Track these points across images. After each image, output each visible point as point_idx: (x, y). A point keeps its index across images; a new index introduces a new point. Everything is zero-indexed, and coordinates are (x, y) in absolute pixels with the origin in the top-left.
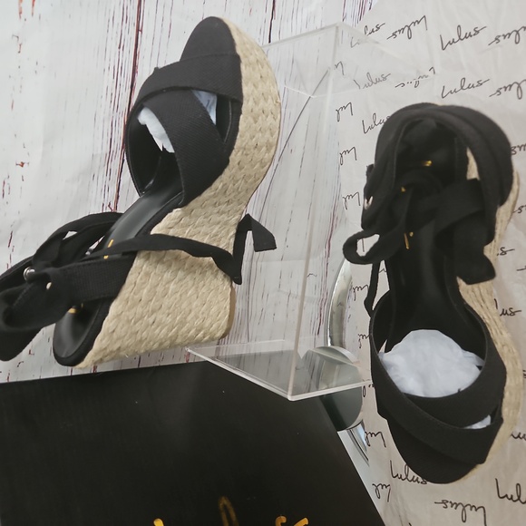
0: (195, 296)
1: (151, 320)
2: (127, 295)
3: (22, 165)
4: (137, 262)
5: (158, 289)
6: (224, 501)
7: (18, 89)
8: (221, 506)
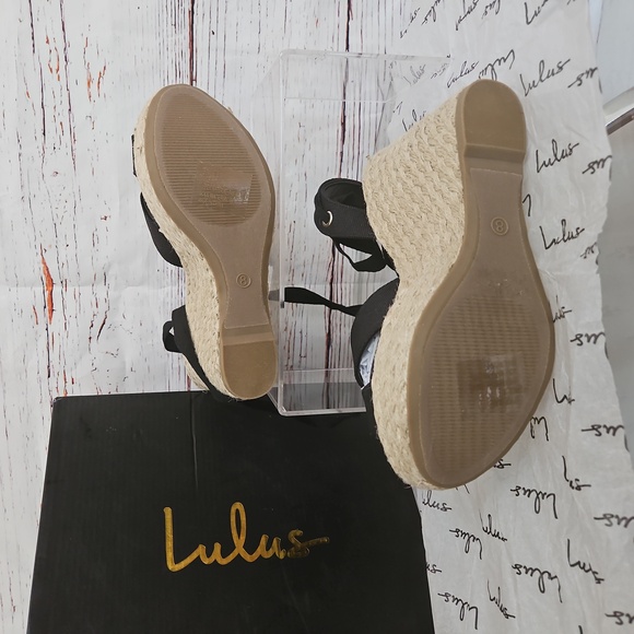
3: (106, 218)
6: (238, 506)
7: (95, 158)
8: (233, 510)
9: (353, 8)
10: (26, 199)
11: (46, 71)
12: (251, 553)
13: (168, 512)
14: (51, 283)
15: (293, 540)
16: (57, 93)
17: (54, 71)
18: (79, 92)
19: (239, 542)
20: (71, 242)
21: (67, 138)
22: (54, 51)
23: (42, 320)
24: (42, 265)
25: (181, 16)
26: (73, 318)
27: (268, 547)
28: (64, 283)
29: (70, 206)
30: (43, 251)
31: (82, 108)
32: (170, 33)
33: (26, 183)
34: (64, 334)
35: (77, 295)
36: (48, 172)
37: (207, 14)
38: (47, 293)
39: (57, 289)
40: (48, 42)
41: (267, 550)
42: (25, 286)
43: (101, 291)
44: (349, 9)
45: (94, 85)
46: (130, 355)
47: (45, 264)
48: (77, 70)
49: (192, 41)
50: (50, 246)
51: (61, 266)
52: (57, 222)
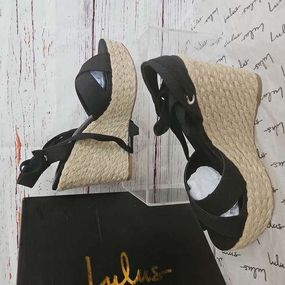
0: (108, 159)
1: (85, 170)
2: (71, 160)
3: (49, 113)
4: (76, 146)
5: (87, 156)
6: (124, 254)
7: (45, 84)
8: (122, 256)
9: (164, 22)
10: (10, 103)
11: (23, 42)
12: (133, 280)
13: (88, 258)
14: (20, 145)
15: (154, 272)
16: (28, 53)
17: (27, 43)
18: (39, 53)
19: (126, 274)
20: (31, 125)
21: (32, 74)
22: (27, 34)
23: (14, 164)
24: (16, 136)
25: (88, 21)
27: (142, 275)
28: (27, 145)
29: (32, 107)
30: (17, 128)
31: (40, 60)
32: (83, 28)
33: (10, 95)
36: (22, 90)
37: (100, 21)
38: (17, 150)
39: (23, 148)
40: (25, 29)
41: (141, 277)
42: (6, 146)
44: (163, 22)
45: (46, 50)
47: (17, 135)
48: (38, 43)
49: (93, 32)
50: (21, 126)
51: (26, 136)
52: (25, 114)
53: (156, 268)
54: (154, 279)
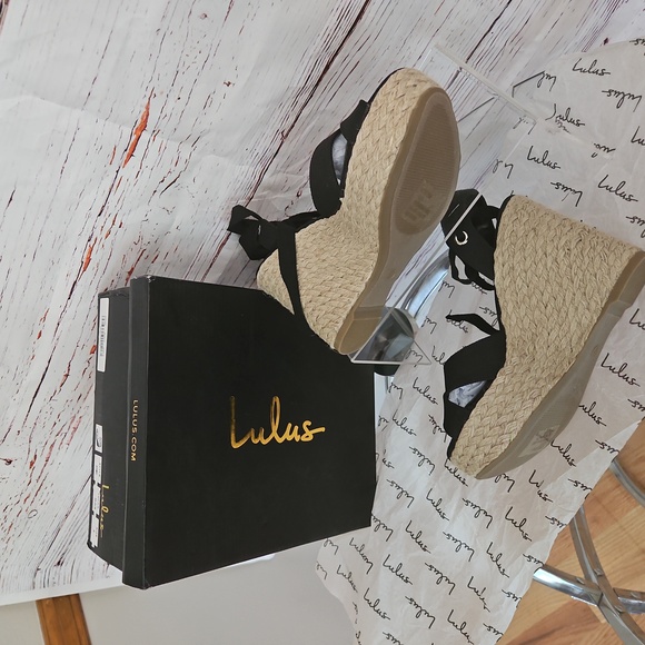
3: (229, 84)
6: (276, 399)
7: (251, 16)
8: (274, 402)
10: (161, 33)
12: (280, 437)
13: (233, 400)
14: (143, 127)
15: (306, 429)
19: (275, 428)
20: (184, 97)
23: (118, 161)
24: (144, 110)
26: (148, 170)
27: (291, 432)
28: (155, 133)
29: (201, 59)
30: (153, 95)
33: (169, 15)
34: (132, 181)
35: (163, 148)
36: (197, 11)
38: (134, 137)
39: (145, 136)
41: (290, 434)
42: (115, 122)
43: (186, 151)
46: (183, 216)
47: (148, 108)
50: (162, 93)
51: (163, 116)
52: (181, 70)
53: (309, 423)
54: (304, 439)
